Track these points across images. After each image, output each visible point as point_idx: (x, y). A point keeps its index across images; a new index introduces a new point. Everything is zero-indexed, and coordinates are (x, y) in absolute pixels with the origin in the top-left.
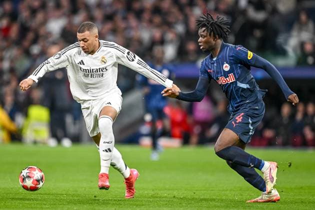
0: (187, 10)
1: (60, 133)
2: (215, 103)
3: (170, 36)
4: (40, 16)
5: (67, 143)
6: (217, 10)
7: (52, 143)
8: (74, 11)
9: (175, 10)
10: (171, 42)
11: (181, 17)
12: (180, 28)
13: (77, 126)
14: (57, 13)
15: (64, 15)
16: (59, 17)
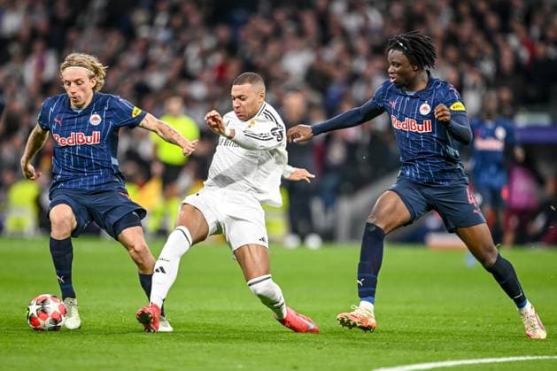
0: (499, 39)
1: (302, 226)
2: (540, 181)
3: (471, 79)
4: (273, 48)
5: (314, 242)
6: (543, 38)
7: (292, 242)
8: (324, 39)
9: (479, 39)
10: (474, 87)
11: (488, 50)
12: (488, 67)
13: (330, 217)
14: (298, 43)
15: (309, 46)
16: (301, 50)
